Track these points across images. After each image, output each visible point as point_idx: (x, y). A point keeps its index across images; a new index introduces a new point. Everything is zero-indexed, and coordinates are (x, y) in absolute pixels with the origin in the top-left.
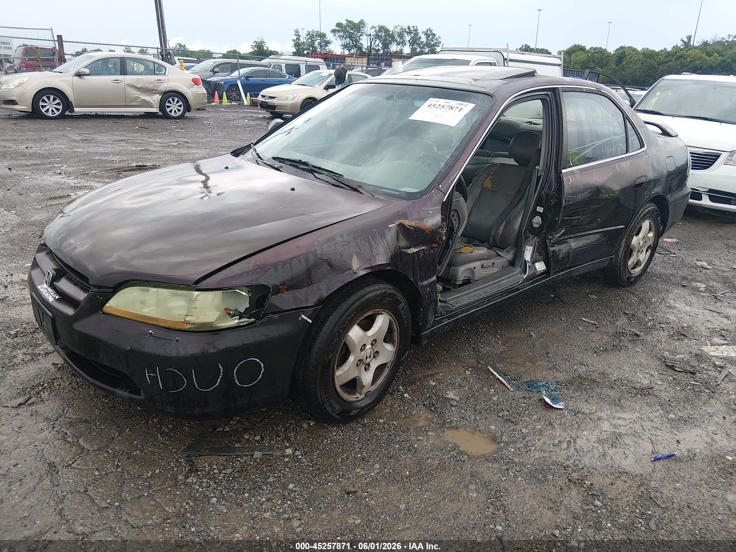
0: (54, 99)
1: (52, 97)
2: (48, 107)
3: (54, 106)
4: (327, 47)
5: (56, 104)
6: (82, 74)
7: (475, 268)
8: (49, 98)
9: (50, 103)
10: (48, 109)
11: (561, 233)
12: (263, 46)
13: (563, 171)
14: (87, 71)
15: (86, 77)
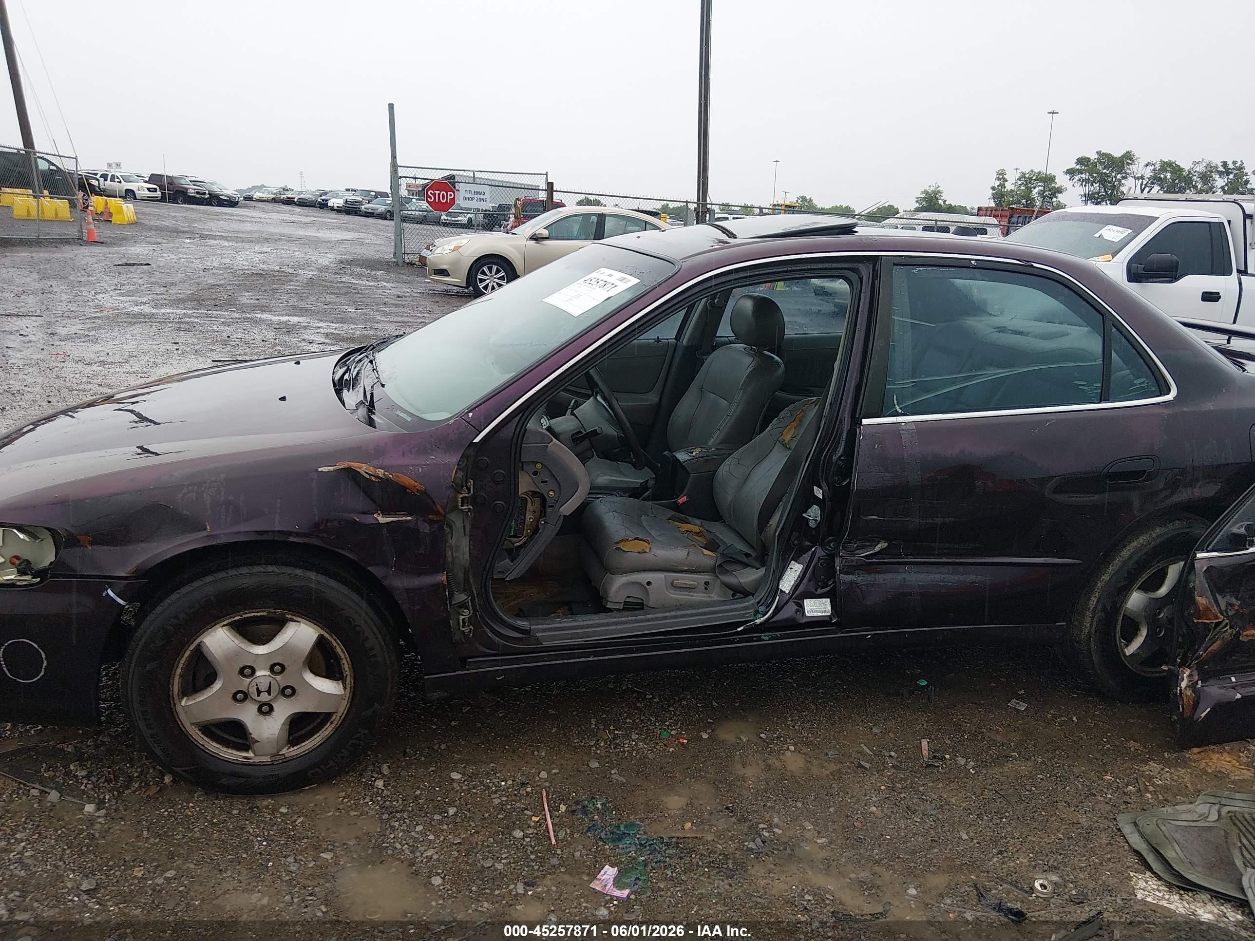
0: (498, 271)
1: (495, 268)
2: (488, 281)
3: (496, 280)
4: (1054, 200)
5: (498, 279)
6: (539, 236)
7: (649, 583)
8: (490, 269)
9: (491, 276)
10: (488, 285)
11: (877, 549)
12: (937, 199)
13: (865, 421)
14: (546, 233)
15: (546, 242)
